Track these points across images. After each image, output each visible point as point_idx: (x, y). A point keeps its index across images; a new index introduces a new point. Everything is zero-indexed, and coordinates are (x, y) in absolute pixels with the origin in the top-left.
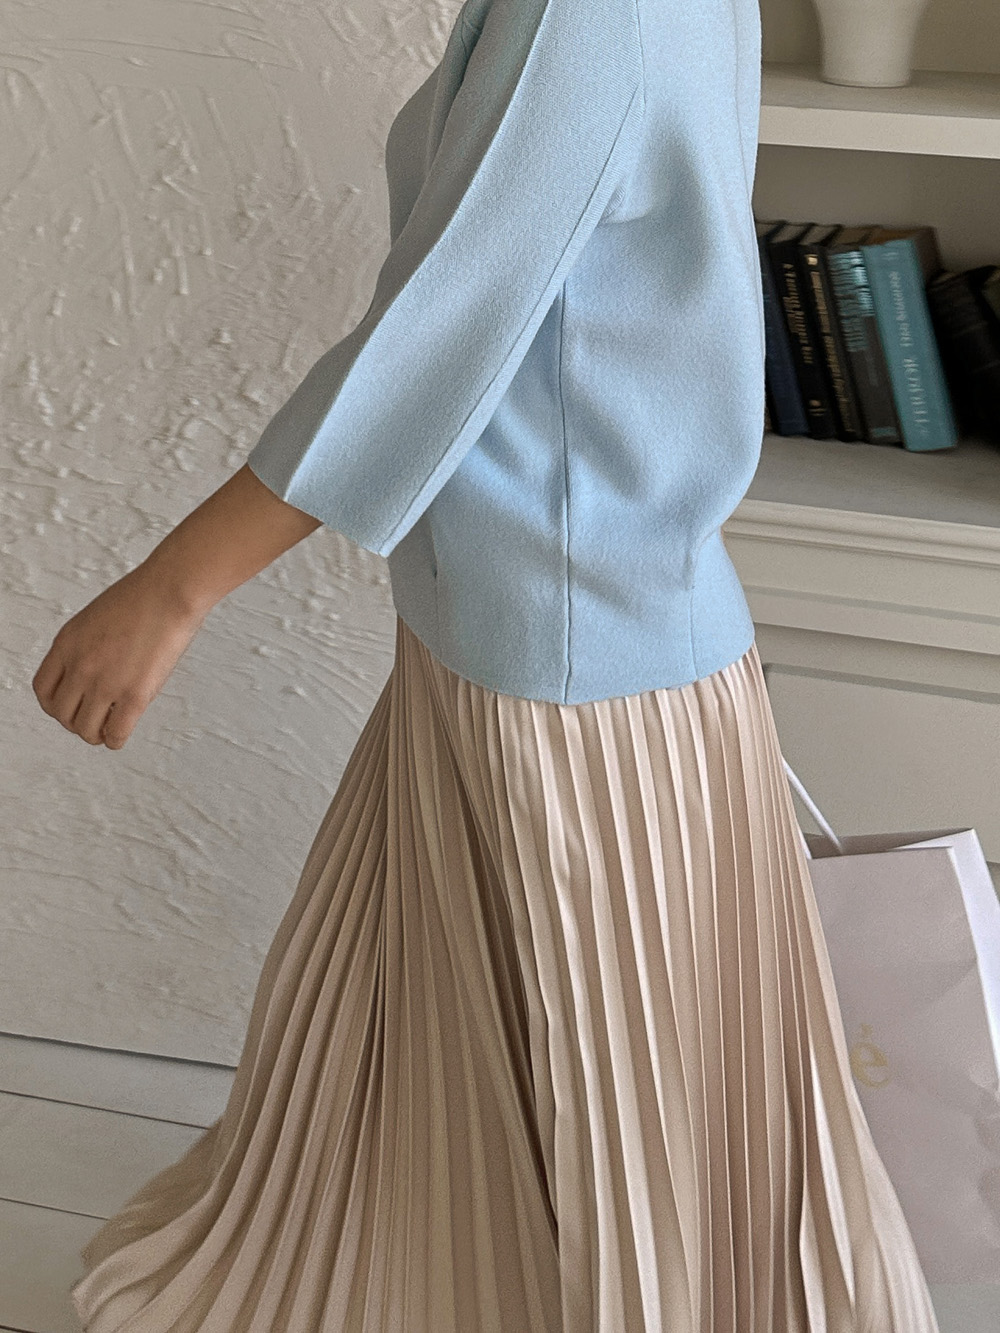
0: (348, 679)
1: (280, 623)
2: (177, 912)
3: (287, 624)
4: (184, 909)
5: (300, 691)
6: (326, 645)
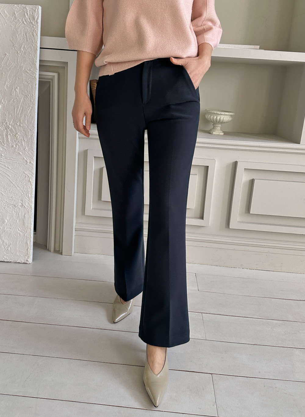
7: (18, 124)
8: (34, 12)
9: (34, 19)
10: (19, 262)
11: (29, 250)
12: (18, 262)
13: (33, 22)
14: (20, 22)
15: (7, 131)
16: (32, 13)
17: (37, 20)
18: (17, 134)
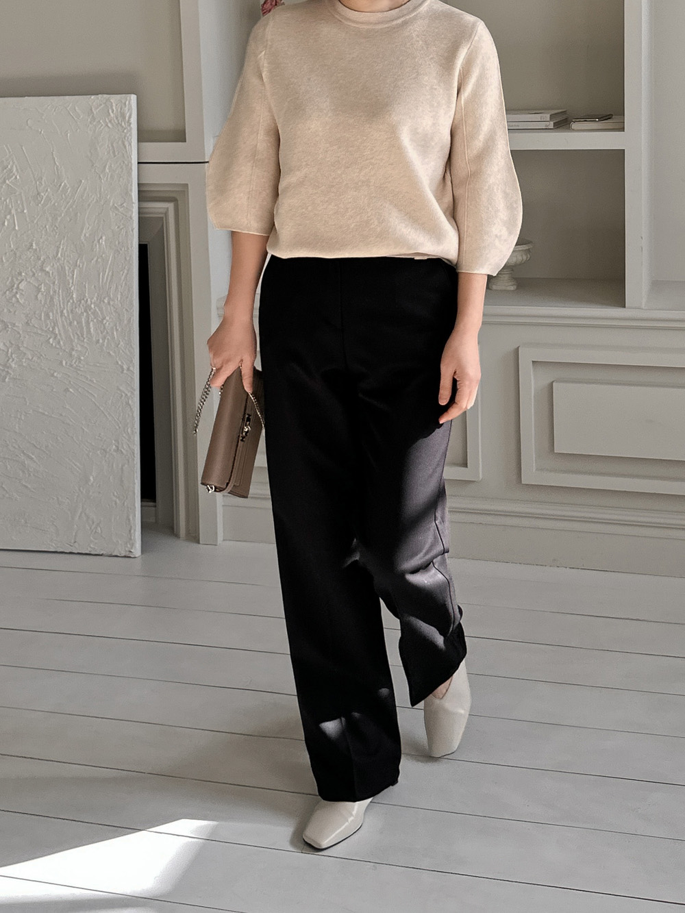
0: (90, 383)
1: (61, 362)
2: (26, 487)
3: (64, 363)
4: (29, 486)
5: (71, 390)
6: (80, 370)
7: (106, 301)
8: (123, 106)
9: (124, 118)
10: (116, 554)
11: (132, 531)
12: (114, 554)
13: (123, 124)
14: (102, 125)
15: (88, 316)
16: (121, 109)
17: (129, 120)
18: (104, 318)
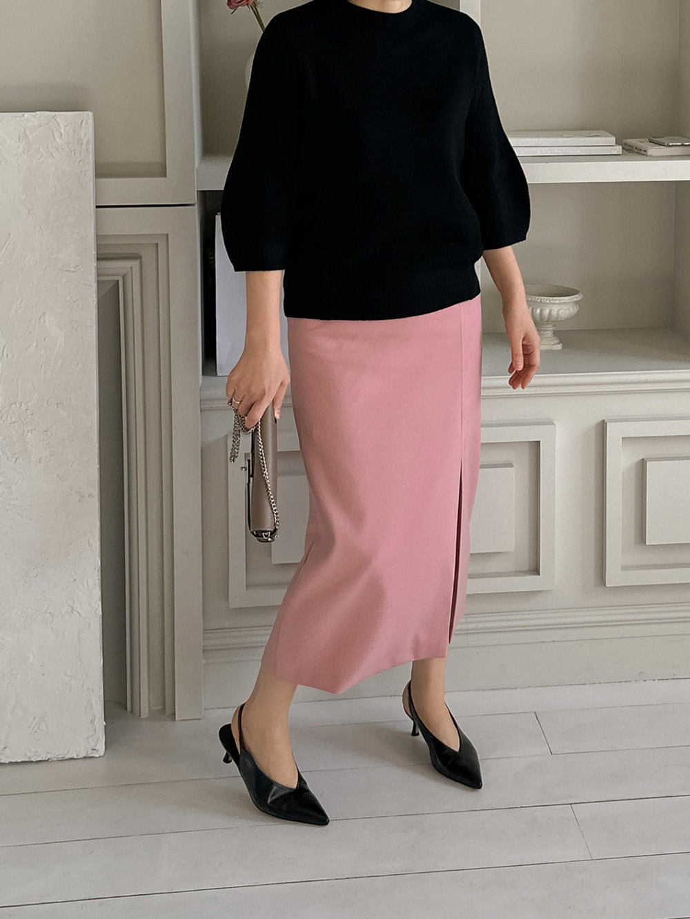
10: (71, 757)
11: (96, 721)
12: (68, 756)
